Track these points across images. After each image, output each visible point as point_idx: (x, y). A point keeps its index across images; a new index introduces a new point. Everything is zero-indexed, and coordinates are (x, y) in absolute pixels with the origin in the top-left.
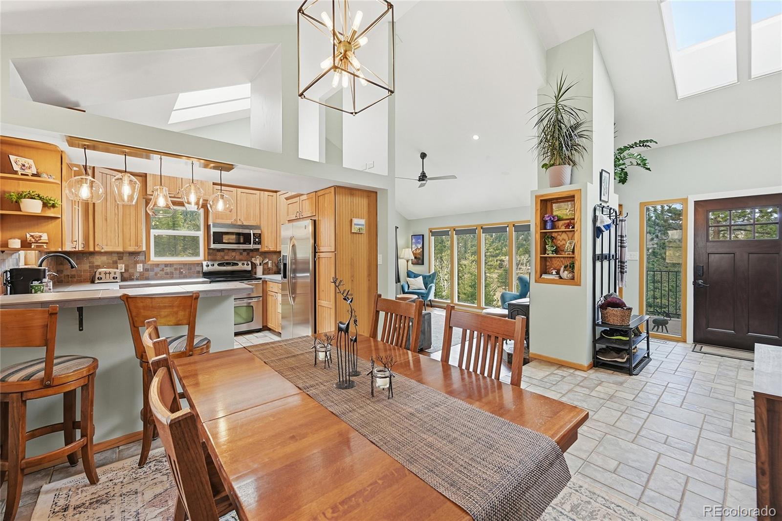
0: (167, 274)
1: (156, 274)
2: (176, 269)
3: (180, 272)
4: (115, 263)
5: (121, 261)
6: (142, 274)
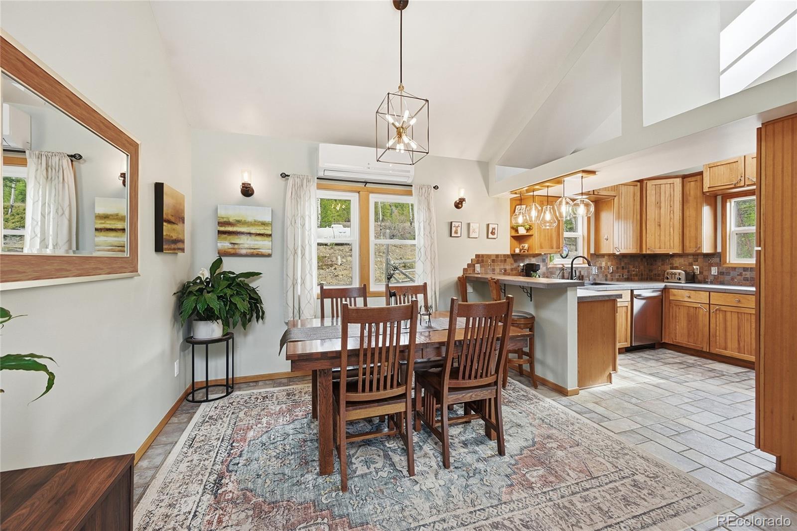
4: (691, 264)
5: (697, 263)
6: (716, 278)
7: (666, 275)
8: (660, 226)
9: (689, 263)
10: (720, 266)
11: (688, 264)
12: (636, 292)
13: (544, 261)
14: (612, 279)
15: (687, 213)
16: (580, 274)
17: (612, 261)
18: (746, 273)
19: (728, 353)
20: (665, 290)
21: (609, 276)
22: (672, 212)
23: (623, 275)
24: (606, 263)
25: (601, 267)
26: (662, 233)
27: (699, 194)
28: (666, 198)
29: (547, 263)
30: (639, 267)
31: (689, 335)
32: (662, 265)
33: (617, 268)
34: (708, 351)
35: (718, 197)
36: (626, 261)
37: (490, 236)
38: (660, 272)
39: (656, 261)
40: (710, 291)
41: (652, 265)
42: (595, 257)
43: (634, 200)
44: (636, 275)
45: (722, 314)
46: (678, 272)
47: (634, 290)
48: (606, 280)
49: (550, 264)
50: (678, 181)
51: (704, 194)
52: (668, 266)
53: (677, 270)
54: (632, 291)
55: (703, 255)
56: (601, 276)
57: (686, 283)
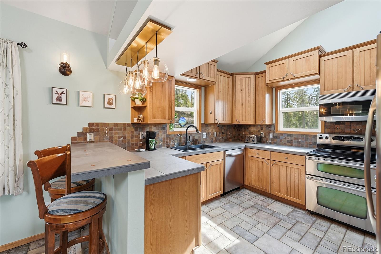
0: (288, 142)
2: (295, 139)
3: (298, 141)
4: (259, 131)
5: (262, 130)
6: (273, 140)
7: (246, 138)
8: (243, 105)
9: (258, 130)
10: (275, 133)
11: (258, 131)
12: (227, 153)
15: (257, 98)
16: (194, 138)
17: (216, 129)
18: (288, 137)
19: (281, 195)
20: (245, 149)
21: (214, 139)
22: (249, 96)
23: (223, 138)
24: (212, 130)
25: (209, 133)
26: (244, 111)
27: (264, 85)
28: (246, 88)
30: (233, 132)
31: (259, 181)
32: (244, 131)
33: (220, 133)
34: (269, 193)
35: (273, 88)
36: (224, 129)
37: (107, 106)
38: (243, 136)
39: (241, 129)
40: (270, 151)
41: (239, 131)
42: (205, 125)
43: (228, 87)
44: (231, 138)
45: (277, 167)
46: (252, 136)
47: (226, 151)
48: (212, 142)
49: (170, 131)
50: (253, 76)
51: (266, 85)
52: (248, 132)
53: (252, 135)
54: (224, 152)
55: (266, 125)
56: (209, 139)
57: (257, 143)
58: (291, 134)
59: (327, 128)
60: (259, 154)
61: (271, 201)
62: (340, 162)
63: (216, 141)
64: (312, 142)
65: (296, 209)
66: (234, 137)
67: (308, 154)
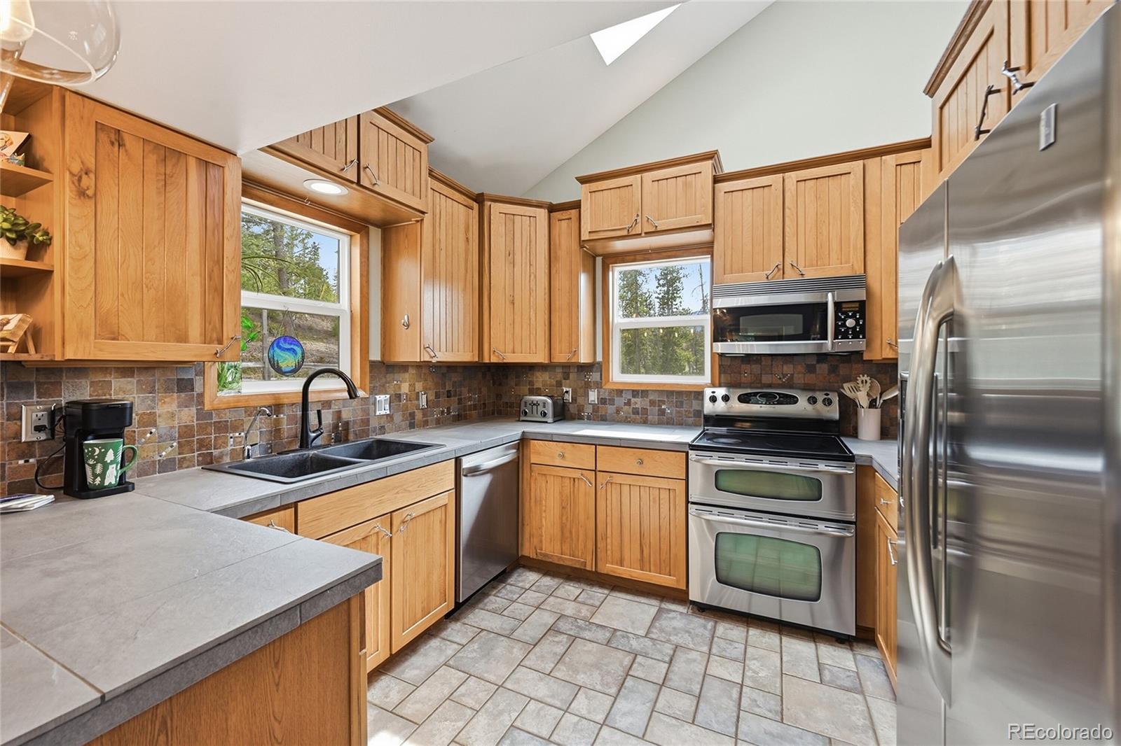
0: (636, 412)
1: (618, 411)
2: (652, 403)
3: (659, 410)
4: (559, 384)
5: (568, 381)
6: (596, 409)
7: (523, 408)
8: (514, 304)
9: (556, 381)
10: (601, 388)
11: (555, 383)
12: (467, 463)
13: (185, 386)
14: (427, 421)
15: (556, 284)
16: (338, 419)
17: (426, 380)
18: (635, 400)
19: (624, 571)
20: (523, 443)
21: (419, 415)
22: (532, 277)
23: (448, 409)
24: (412, 386)
25: (398, 396)
26: (518, 320)
27: (575, 246)
28: (524, 248)
29: (201, 395)
30: (480, 389)
31: (563, 541)
32: (516, 385)
33: (437, 395)
34: (594, 570)
35: (597, 258)
36: (453, 379)
38: (513, 400)
39: (507, 378)
40: (595, 443)
41: (500, 384)
42: (383, 370)
43: (468, 239)
44: (475, 407)
45: (615, 490)
46: (541, 400)
47: (463, 458)
48: (412, 426)
49: (217, 396)
50: (542, 214)
51: (582, 244)
52: (526, 389)
53: (540, 395)
54: (458, 461)
55: (578, 366)
56: (398, 417)
57: (555, 422)
58: (642, 391)
59: (725, 373)
60: (563, 457)
61: (598, 593)
62: (765, 464)
63: (425, 424)
64: (692, 410)
65: (663, 606)
66: (484, 404)
67: (693, 447)
